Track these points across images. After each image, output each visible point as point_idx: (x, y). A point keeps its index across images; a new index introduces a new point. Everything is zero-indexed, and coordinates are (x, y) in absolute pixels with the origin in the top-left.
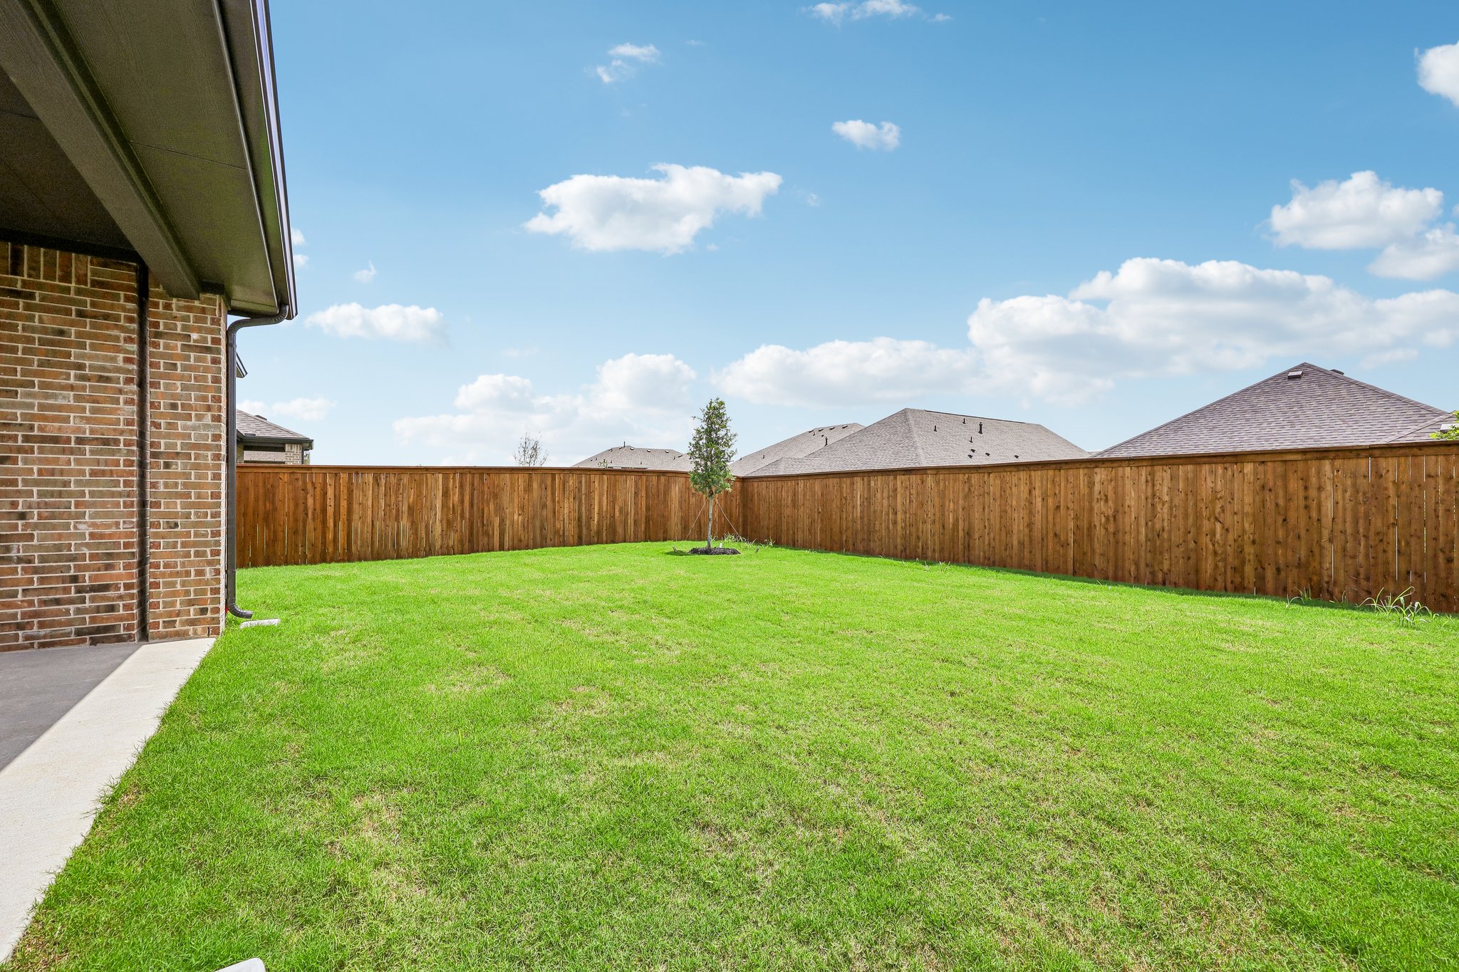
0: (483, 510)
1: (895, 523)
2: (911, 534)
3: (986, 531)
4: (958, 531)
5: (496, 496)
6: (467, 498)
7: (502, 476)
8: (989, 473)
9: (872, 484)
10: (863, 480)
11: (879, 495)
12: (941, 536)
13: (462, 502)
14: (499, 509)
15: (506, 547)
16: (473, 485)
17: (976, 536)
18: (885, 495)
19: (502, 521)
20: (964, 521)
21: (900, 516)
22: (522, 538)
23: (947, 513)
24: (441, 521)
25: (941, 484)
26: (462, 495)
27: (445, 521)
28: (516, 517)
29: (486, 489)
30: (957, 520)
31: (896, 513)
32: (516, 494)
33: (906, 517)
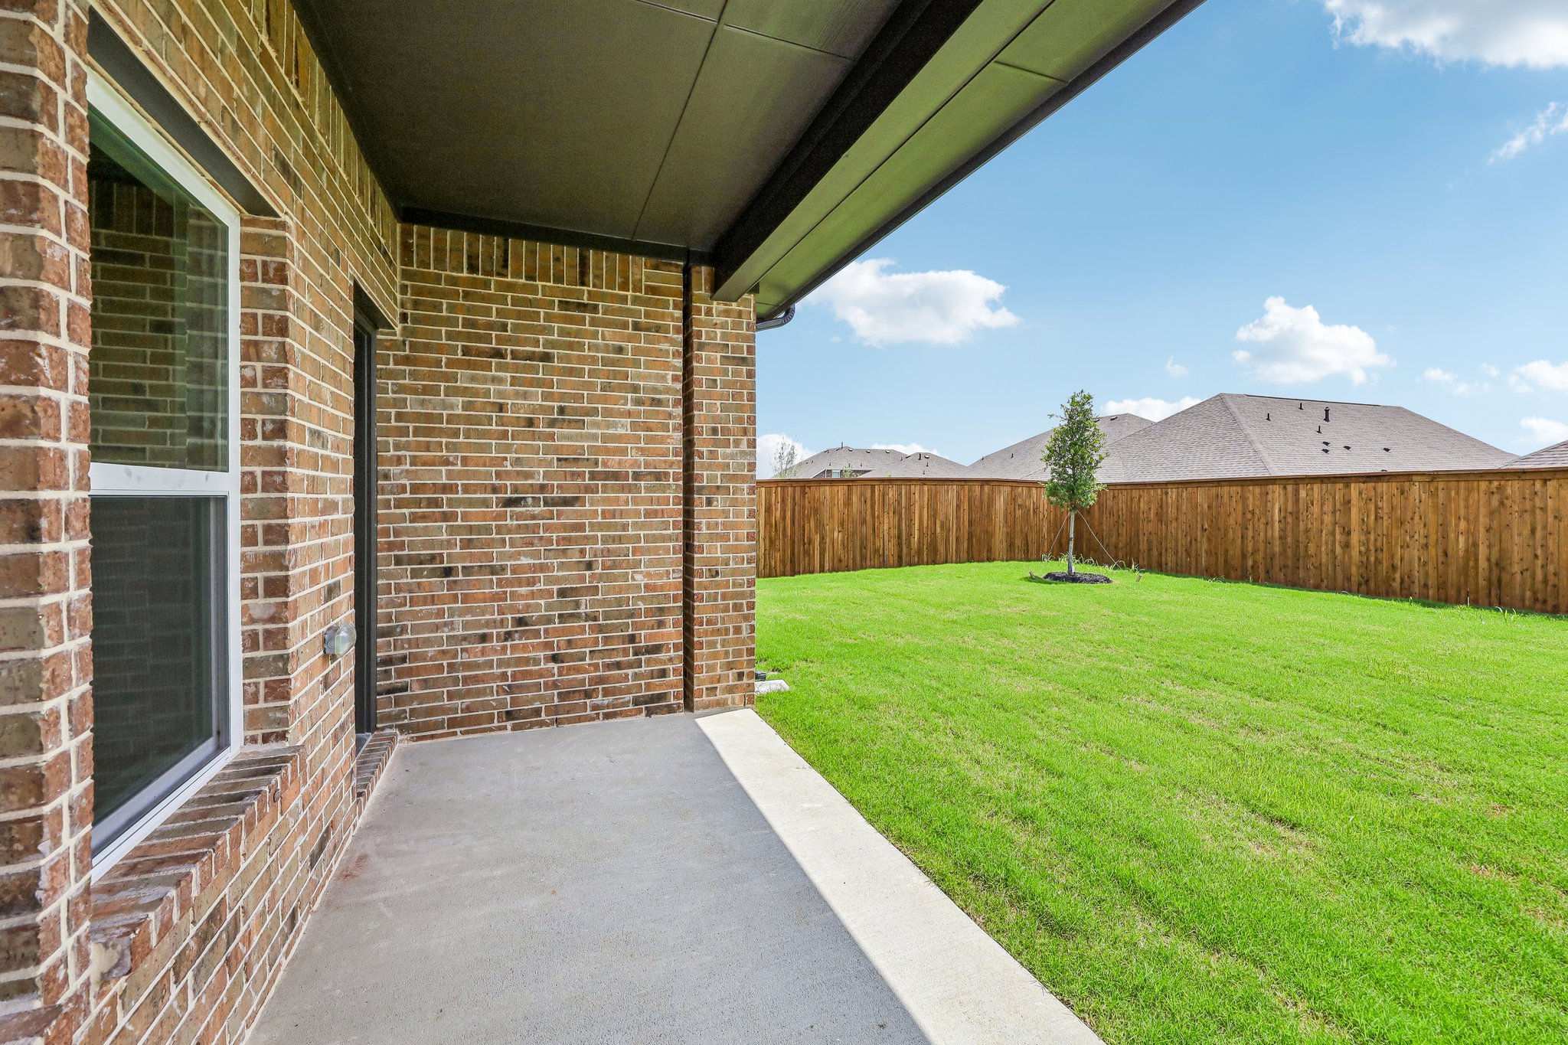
0: (804, 527)
1: (1347, 546)
2: (1378, 561)
3: (1539, 562)
4: (1477, 560)
5: (816, 511)
6: (789, 514)
7: (822, 489)
8: (1545, 481)
9: (1303, 494)
10: (1285, 488)
11: (1316, 509)
12: (1441, 567)
13: (784, 518)
14: (820, 526)
15: (827, 568)
16: (794, 499)
17: (1516, 568)
18: (1328, 508)
19: (823, 538)
20: (1489, 547)
21: (1355, 538)
22: (842, 558)
23: (1452, 536)
24: (764, 540)
25: (1441, 494)
26: (784, 510)
27: (767, 540)
28: (836, 534)
29: (807, 502)
30: (1475, 545)
31: (1349, 533)
32: (836, 508)
33: (1368, 540)
